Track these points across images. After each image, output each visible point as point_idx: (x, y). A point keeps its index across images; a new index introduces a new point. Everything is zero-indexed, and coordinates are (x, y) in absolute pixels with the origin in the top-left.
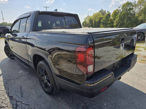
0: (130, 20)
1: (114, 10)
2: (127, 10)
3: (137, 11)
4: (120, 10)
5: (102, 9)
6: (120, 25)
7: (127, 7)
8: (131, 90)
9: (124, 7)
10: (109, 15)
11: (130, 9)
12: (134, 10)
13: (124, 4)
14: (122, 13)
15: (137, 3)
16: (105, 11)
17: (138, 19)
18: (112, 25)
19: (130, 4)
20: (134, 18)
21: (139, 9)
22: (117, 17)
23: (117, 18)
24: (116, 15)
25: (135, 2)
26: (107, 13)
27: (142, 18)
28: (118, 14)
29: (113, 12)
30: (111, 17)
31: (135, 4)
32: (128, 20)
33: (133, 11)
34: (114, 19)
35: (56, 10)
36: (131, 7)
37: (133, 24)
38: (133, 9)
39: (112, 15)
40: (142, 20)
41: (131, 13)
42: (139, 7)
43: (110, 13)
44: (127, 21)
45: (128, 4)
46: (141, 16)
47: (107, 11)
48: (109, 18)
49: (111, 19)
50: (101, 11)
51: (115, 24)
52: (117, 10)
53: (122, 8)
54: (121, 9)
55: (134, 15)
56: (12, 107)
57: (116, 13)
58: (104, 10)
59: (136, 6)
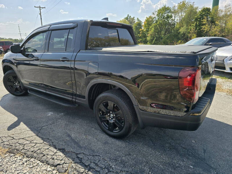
0: (169, 33)
1: (147, 18)
2: (164, 18)
3: (177, 20)
4: (155, 18)
5: (128, 15)
6: (156, 40)
7: (165, 14)
8: (212, 122)
9: (159, 14)
10: (139, 24)
11: (168, 17)
12: (173, 18)
13: (160, 9)
14: (158, 23)
15: (176, 8)
16: (134, 18)
17: (179, 31)
18: (144, 39)
19: (168, 10)
20: (174, 30)
21: (180, 17)
22: (150, 27)
23: (151, 29)
24: (150, 25)
25: (175, 7)
26: (136, 21)
27: (184, 30)
28: (152, 24)
29: (145, 20)
30: (143, 28)
31: (175, 10)
32: (166, 32)
33: (172, 20)
34: (147, 31)
35: (107, 19)
36: (170, 14)
37: (173, 39)
38: (171, 17)
39: (143, 24)
40: (185, 33)
41: (169, 22)
42: (180, 14)
43: (141, 22)
44: (165, 34)
45: (165, 9)
46: (182, 27)
47: (136, 19)
48: (140, 30)
49: (142, 31)
50: (127, 18)
51: (148, 38)
52: (150, 17)
53: (158, 15)
54: (155, 16)
55: (174, 26)
56: (73, 162)
57: (149, 22)
58: (132, 17)
59: (175, 12)
